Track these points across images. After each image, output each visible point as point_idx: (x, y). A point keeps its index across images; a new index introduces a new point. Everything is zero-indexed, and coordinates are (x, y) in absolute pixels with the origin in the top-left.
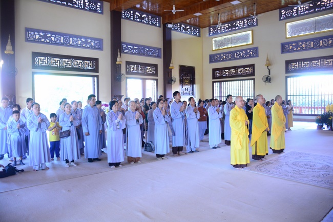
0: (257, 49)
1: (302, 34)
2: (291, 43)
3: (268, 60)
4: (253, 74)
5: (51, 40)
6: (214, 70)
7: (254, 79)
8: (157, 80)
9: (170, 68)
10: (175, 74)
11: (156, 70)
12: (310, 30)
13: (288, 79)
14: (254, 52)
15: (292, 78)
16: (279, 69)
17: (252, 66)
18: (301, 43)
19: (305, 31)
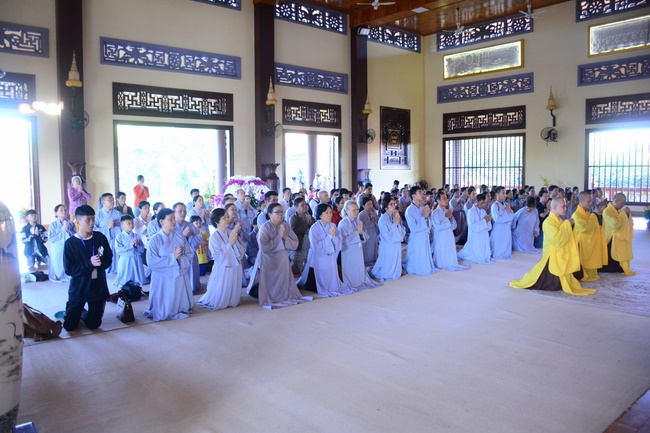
0: (530, 76)
2: (599, 65)
3: (551, 98)
4: (522, 124)
5: (147, 60)
6: (447, 117)
7: (524, 135)
8: (339, 135)
9: (365, 112)
10: (374, 124)
11: (338, 116)
14: (524, 82)
16: (572, 114)
17: (521, 109)
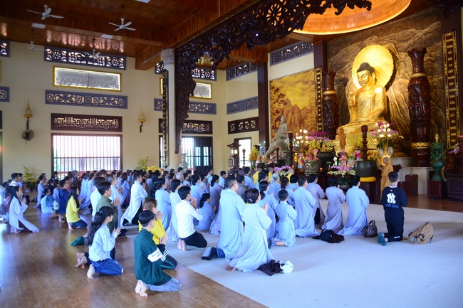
1: (74, 85)
12: (83, 83)
13: (55, 137)
15: (58, 137)
18: (70, 96)
19: (77, 83)
